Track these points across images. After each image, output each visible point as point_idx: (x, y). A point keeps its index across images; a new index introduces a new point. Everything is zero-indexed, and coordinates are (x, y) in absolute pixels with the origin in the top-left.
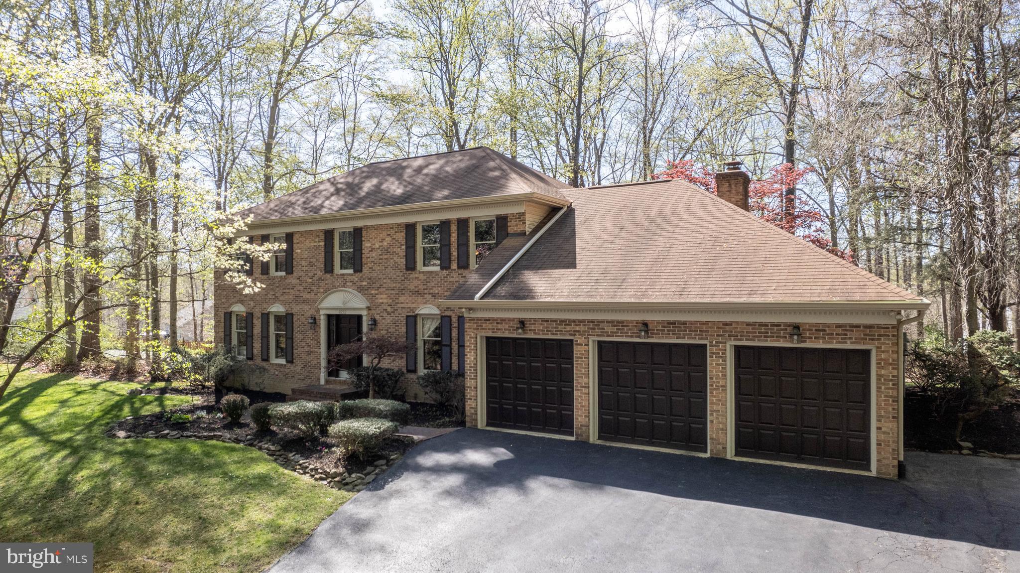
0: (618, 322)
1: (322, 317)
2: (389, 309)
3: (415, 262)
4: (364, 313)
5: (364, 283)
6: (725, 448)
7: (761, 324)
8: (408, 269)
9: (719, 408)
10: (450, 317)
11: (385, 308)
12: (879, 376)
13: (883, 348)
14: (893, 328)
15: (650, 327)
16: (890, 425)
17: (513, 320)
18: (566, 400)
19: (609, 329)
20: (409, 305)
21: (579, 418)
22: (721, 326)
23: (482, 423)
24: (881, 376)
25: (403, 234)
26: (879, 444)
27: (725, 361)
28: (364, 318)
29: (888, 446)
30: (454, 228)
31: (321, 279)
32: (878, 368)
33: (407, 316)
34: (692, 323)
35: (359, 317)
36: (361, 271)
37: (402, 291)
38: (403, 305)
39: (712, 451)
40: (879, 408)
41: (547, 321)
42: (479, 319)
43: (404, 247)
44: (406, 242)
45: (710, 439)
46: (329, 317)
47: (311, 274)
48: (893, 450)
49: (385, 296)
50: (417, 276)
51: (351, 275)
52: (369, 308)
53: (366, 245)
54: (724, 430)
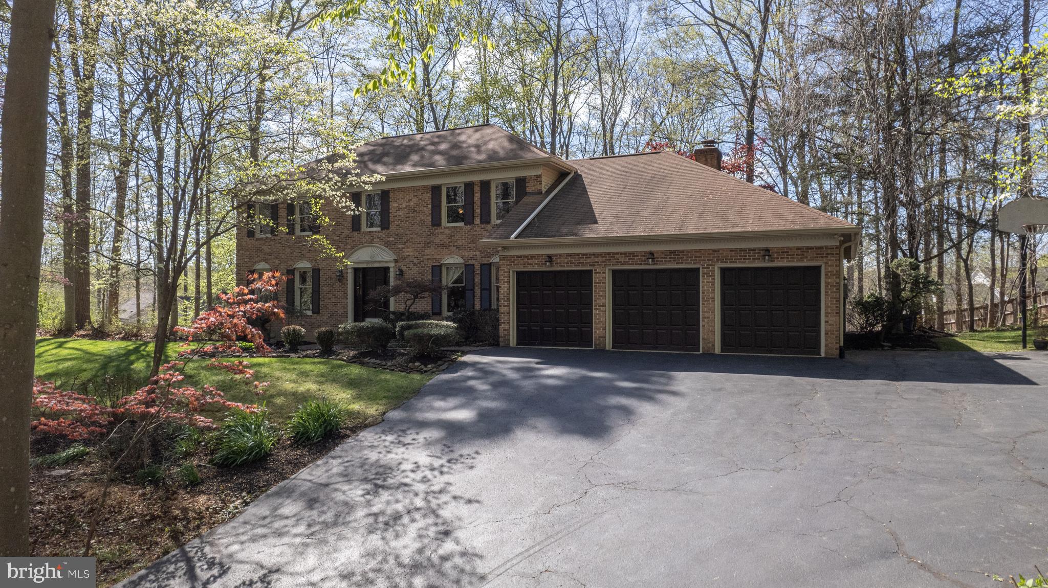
0: (630, 253)
1: (349, 271)
2: (415, 261)
3: (440, 219)
4: (391, 265)
5: (391, 239)
6: (713, 346)
7: (741, 250)
8: (433, 225)
9: (709, 315)
10: (473, 265)
11: (411, 259)
12: (827, 284)
13: (830, 263)
14: (837, 248)
15: (656, 256)
16: (834, 319)
17: (542, 255)
18: (586, 319)
19: (622, 259)
20: (434, 257)
21: (597, 331)
22: (711, 252)
23: (513, 341)
24: (829, 283)
25: (429, 195)
26: (826, 334)
27: (714, 279)
28: (391, 270)
29: (833, 334)
30: (477, 189)
31: (348, 237)
32: (826, 278)
33: (433, 266)
34: (688, 251)
35: (387, 269)
36: (388, 228)
37: (428, 245)
38: (429, 257)
39: (703, 348)
40: (827, 307)
41: (570, 255)
42: (512, 257)
43: (430, 206)
44: (432, 202)
45: (703, 339)
46: (356, 270)
47: (338, 233)
48: (836, 337)
49: (411, 249)
50: (442, 231)
51: (379, 232)
52: (396, 261)
53: (393, 205)
54: (713, 332)
